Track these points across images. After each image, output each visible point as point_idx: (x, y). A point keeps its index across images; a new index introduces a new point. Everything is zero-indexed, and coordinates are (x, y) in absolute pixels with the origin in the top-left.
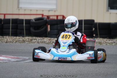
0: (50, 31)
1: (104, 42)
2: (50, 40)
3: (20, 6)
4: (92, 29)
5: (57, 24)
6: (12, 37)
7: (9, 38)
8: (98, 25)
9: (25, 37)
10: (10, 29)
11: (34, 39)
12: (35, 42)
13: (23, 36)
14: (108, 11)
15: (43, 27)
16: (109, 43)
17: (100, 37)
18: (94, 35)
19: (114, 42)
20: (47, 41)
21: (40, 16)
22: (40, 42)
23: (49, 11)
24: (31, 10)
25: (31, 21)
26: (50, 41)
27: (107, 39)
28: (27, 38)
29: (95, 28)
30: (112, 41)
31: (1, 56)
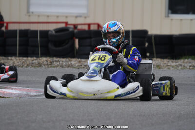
0: (79, 48)
1: (165, 65)
2: (80, 62)
3: (32, 10)
4: (145, 45)
5: (90, 38)
6: (21, 58)
7: (17, 60)
8: (153, 38)
9: (41, 59)
10: (16, 45)
11: (56, 61)
12: (58, 65)
13: (37, 57)
14: (168, 16)
15: (68, 43)
16: (173, 67)
17: (157, 57)
18: (148, 54)
19: (181, 65)
20: (76, 63)
21: (63, 26)
22: (66, 65)
23: (76, 17)
24: (48, 16)
25: (50, 32)
26: (80, 64)
27: (168, 60)
28: (44, 60)
29: (148, 42)
30: (177, 64)
31: (10, 88)
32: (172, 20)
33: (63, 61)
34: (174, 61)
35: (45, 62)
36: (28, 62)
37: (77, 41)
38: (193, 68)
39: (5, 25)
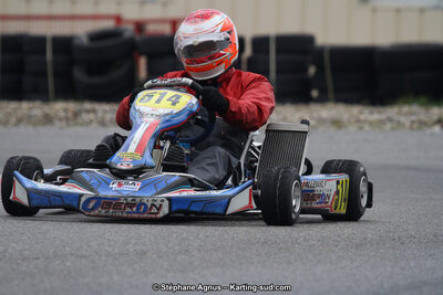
1: (353, 120)
6: (3, 104)
8: (327, 57)
9: (52, 104)
12: (91, 121)
13: (46, 99)
17: (338, 101)
18: (315, 93)
19: (390, 120)
21: (109, 25)
23: (144, 3)
24: (74, 2)
25: (76, 42)
27: (361, 108)
30: (383, 117)
32: (374, 10)
33: (106, 109)
34: (374, 109)
35: (62, 114)
36: (19, 114)
38: (420, 128)
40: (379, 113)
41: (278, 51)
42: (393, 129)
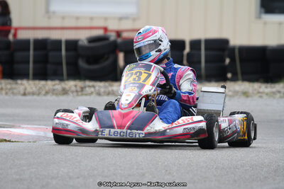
0: (124, 67)
1: (255, 92)
4: (224, 61)
6: (37, 82)
7: (30, 85)
8: (237, 51)
9: (66, 82)
10: (28, 62)
11: (89, 86)
12: (92, 93)
13: (62, 80)
14: (260, 18)
15: (107, 59)
16: (267, 94)
17: (244, 80)
18: (229, 75)
19: (279, 92)
21: (100, 33)
22: (105, 92)
23: (121, 19)
24: (77, 18)
25: (80, 43)
27: (260, 84)
28: (71, 84)
29: (229, 57)
30: (274, 90)
31: (19, 127)
32: (265, 23)
33: (100, 86)
34: (269, 85)
35: (74, 88)
36: (47, 88)
37: (121, 56)
39: (12, 31)
40: (271, 87)
41: (206, 49)
42: (281, 97)
